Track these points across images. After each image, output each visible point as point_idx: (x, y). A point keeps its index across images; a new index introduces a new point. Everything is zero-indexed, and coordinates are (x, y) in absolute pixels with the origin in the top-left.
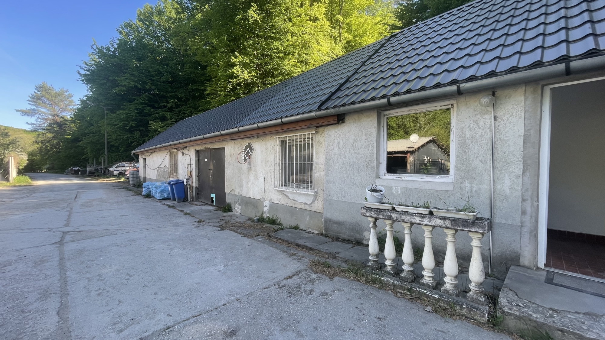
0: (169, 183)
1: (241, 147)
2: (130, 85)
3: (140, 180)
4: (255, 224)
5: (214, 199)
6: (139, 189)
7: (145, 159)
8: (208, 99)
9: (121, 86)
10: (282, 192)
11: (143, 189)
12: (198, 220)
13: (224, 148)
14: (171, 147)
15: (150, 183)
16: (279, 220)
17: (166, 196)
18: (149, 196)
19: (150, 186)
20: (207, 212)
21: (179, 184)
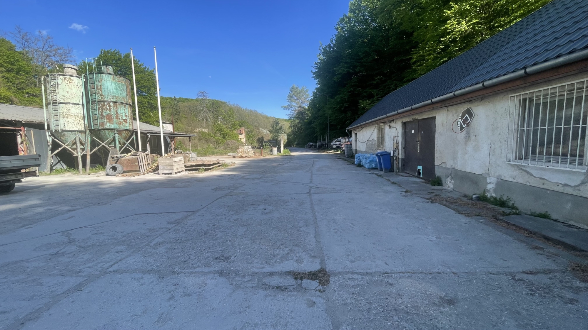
0: (377, 155)
1: (457, 114)
2: (345, 72)
3: (352, 152)
4: (473, 202)
5: (421, 171)
6: (352, 159)
7: (356, 134)
8: (414, 68)
9: (338, 74)
10: (520, 168)
11: (356, 160)
12: (405, 190)
13: (435, 118)
14: (378, 121)
15: (361, 154)
16: (512, 202)
17: (374, 166)
18: (360, 165)
19: (361, 157)
20: (414, 184)
21: (386, 155)
